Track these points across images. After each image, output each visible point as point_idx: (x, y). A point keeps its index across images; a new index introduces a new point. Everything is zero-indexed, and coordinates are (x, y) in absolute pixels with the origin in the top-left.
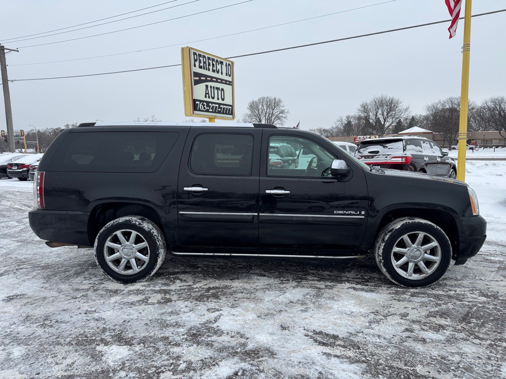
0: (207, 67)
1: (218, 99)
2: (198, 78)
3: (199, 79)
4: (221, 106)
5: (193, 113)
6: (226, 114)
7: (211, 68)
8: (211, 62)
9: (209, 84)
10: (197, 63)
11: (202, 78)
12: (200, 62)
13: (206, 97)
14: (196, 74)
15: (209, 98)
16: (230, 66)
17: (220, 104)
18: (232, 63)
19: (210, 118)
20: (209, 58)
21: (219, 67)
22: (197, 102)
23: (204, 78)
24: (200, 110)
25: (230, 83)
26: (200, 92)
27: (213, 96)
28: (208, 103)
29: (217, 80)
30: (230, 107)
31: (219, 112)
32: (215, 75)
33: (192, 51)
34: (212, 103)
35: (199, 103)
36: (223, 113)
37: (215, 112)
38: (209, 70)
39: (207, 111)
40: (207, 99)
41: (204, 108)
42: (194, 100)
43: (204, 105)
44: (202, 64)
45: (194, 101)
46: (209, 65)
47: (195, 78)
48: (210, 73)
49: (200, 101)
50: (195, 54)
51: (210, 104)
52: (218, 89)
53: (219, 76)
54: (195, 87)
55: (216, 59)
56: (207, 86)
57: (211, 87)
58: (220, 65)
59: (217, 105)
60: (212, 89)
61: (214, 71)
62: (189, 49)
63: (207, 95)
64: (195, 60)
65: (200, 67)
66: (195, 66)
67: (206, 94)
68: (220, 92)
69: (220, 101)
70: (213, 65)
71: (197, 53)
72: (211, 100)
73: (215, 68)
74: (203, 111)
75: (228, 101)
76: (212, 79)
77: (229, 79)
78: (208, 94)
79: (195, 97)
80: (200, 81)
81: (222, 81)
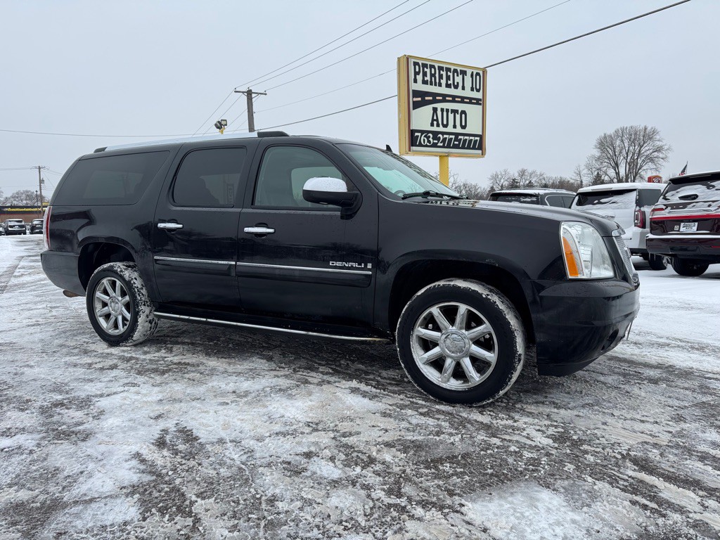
0: (437, 81)
1: (455, 127)
2: (419, 99)
3: (421, 99)
4: (460, 137)
5: (410, 150)
6: (469, 148)
7: (443, 82)
8: (444, 73)
9: (439, 106)
10: (420, 78)
11: (427, 98)
12: (425, 74)
13: (432, 125)
14: (416, 93)
15: (438, 125)
16: (480, 77)
17: (457, 135)
18: (483, 72)
19: (440, 156)
20: (441, 68)
21: (459, 79)
22: (416, 134)
23: (431, 98)
24: (421, 145)
25: (478, 102)
26: (422, 118)
27: (445, 123)
28: (435, 134)
29: (454, 99)
30: (478, 138)
31: (456, 147)
32: (452, 91)
33: (411, 61)
34: (443, 133)
35: (419, 134)
36: (463, 147)
37: (448, 147)
38: (440, 85)
39: (435, 145)
40: (435, 129)
41: (429, 142)
42: (412, 131)
43: (429, 137)
44: (428, 78)
45: (412, 132)
46: (441, 77)
47: (415, 99)
48: (443, 90)
49: (422, 132)
50: (415, 64)
51: (440, 135)
52: (455, 112)
53: (459, 92)
54: (415, 113)
55: (453, 68)
56: (435, 110)
57: (442, 110)
58: (461, 76)
59: (453, 137)
60: (445, 113)
61: (448, 86)
62: (408, 59)
63: (435, 123)
64: (416, 73)
65: (425, 82)
66: (415, 81)
67: (433, 120)
68: (458, 117)
69: (459, 130)
70: (448, 78)
71: (420, 62)
72: (441, 129)
73: (450, 82)
74: (426, 146)
75: (473, 127)
76: (444, 98)
77: (479, 95)
78: (437, 120)
79: (413, 127)
80: (424, 103)
81: (463, 100)
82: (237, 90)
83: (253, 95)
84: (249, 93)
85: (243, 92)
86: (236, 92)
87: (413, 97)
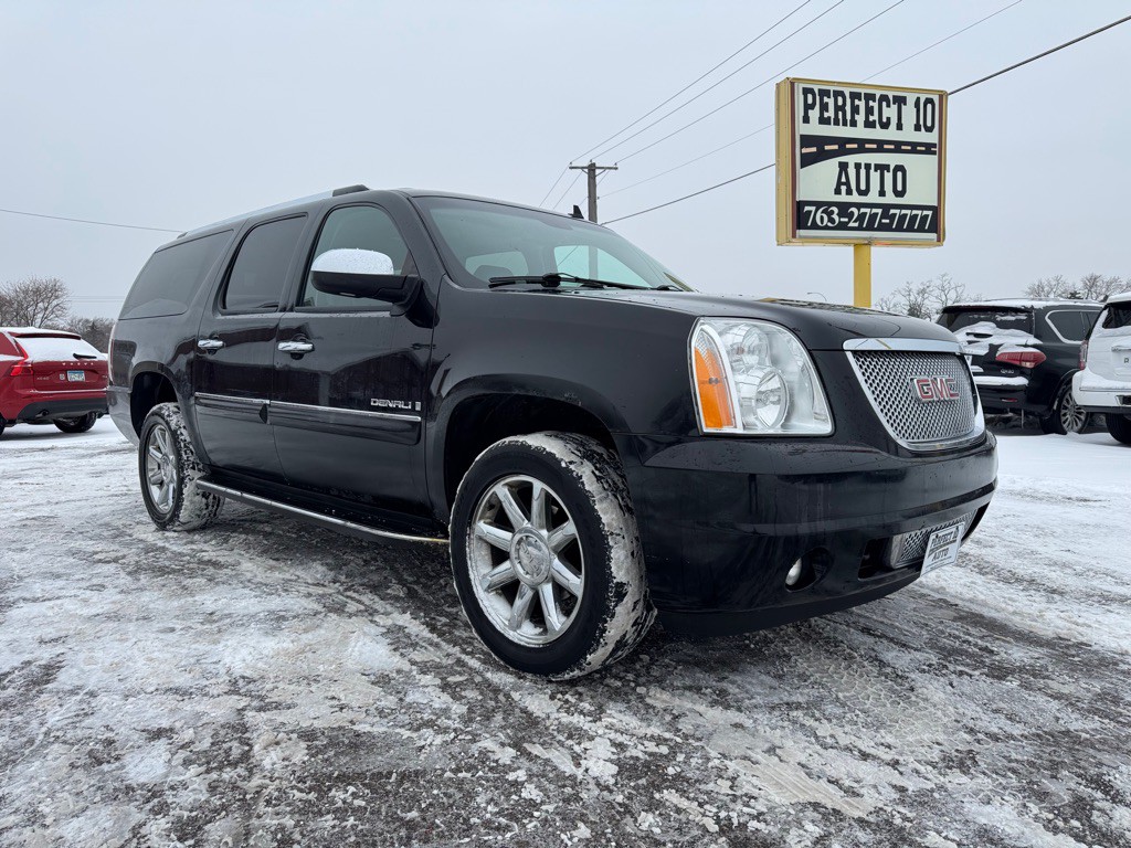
0: (849, 117)
1: (882, 193)
2: (814, 149)
3: (816, 150)
4: (892, 211)
5: (794, 236)
6: (910, 229)
7: (860, 118)
8: (861, 104)
9: (851, 159)
10: (814, 114)
11: (827, 148)
12: (824, 107)
13: (838, 191)
14: (807, 140)
15: (849, 192)
16: (932, 108)
17: (886, 208)
18: (941, 97)
19: (855, 245)
20: (855, 96)
21: (890, 112)
22: (807, 208)
23: (836, 147)
24: (815, 226)
25: (928, 149)
26: (819, 182)
27: (863, 187)
28: (844, 208)
29: (880, 146)
30: (930, 213)
31: (883, 228)
32: (878, 133)
33: (799, 88)
34: (859, 206)
35: (813, 209)
36: (899, 229)
37: (870, 228)
38: (854, 124)
39: (843, 227)
40: (843, 198)
41: (831, 220)
42: (799, 203)
43: (832, 212)
44: (830, 113)
45: (799, 206)
46: (855, 110)
47: (805, 150)
48: (860, 132)
49: (818, 204)
50: (806, 91)
51: (854, 209)
52: (882, 168)
53: (891, 134)
54: (803, 173)
55: (878, 94)
56: (843, 167)
57: (858, 166)
58: (894, 107)
59: (880, 211)
60: (863, 171)
61: (869, 124)
62: (792, 84)
63: (844, 188)
64: (808, 107)
65: (823, 121)
66: (806, 120)
67: (839, 183)
68: (888, 176)
69: (890, 198)
70: (869, 111)
71: (816, 88)
72: (855, 198)
73: (875, 117)
74: (827, 228)
75: (920, 191)
76: (861, 146)
77: (932, 138)
78: (847, 183)
79: (801, 197)
80: (822, 156)
81: (898, 147)
82: (573, 165)
83: (598, 171)
84: (592, 169)
85: (582, 168)
86: (571, 168)
87: (802, 148)
